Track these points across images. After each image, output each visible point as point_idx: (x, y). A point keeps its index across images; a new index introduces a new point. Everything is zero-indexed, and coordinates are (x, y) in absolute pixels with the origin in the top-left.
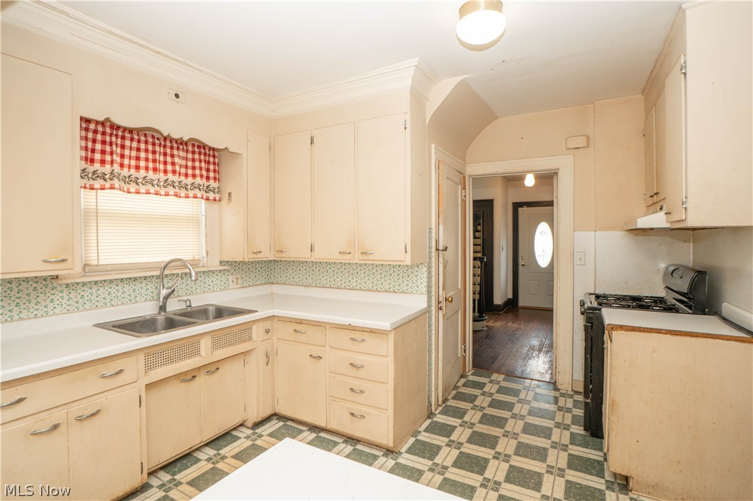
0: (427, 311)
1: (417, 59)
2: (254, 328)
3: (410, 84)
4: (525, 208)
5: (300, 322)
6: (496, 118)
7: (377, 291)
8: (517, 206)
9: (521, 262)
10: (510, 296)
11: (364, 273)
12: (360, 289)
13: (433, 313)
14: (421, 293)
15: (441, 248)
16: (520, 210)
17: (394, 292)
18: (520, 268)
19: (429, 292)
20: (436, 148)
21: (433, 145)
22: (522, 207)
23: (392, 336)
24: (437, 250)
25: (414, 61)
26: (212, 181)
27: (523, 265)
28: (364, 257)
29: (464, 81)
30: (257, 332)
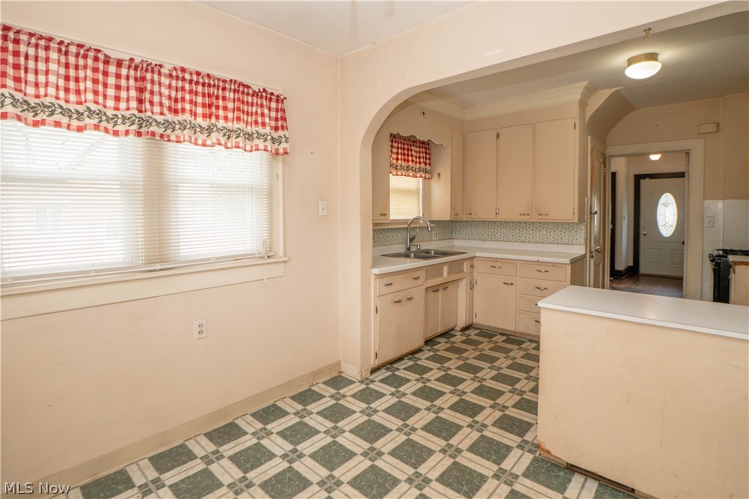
0: (583, 257)
1: (587, 82)
2: (465, 263)
3: (579, 97)
4: (647, 180)
5: (496, 260)
6: (634, 109)
7: (543, 243)
8: (638, 178)
9: (642, 231)
10: (631, 264)
11: (533, 230)
12: (529, 242)
13: (588, 259)
14: (580, 244)
15: (593, 212)
16: (642, 181)
17: (557, 243)
18: (642, 237)
19: (586, 244)
20: (591, 139)
21: (589, 137)
22: (644, 178)
23: (569, 268)
24: (591, 213)
25: (585, 83)
26: (428, 166)
27: (645, 235)
28: (540, 217)
29: (618, 90)
30: (466, 266)
